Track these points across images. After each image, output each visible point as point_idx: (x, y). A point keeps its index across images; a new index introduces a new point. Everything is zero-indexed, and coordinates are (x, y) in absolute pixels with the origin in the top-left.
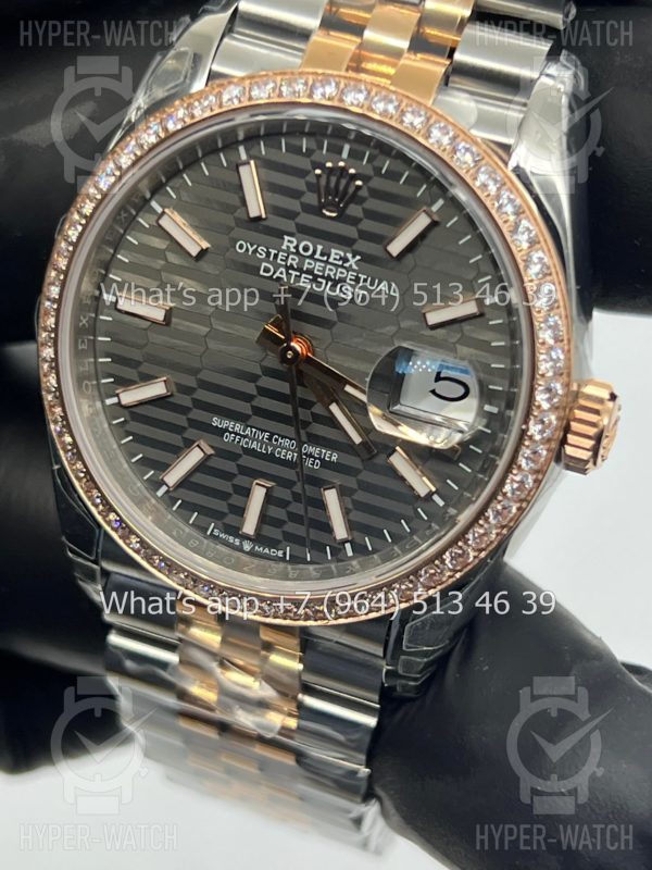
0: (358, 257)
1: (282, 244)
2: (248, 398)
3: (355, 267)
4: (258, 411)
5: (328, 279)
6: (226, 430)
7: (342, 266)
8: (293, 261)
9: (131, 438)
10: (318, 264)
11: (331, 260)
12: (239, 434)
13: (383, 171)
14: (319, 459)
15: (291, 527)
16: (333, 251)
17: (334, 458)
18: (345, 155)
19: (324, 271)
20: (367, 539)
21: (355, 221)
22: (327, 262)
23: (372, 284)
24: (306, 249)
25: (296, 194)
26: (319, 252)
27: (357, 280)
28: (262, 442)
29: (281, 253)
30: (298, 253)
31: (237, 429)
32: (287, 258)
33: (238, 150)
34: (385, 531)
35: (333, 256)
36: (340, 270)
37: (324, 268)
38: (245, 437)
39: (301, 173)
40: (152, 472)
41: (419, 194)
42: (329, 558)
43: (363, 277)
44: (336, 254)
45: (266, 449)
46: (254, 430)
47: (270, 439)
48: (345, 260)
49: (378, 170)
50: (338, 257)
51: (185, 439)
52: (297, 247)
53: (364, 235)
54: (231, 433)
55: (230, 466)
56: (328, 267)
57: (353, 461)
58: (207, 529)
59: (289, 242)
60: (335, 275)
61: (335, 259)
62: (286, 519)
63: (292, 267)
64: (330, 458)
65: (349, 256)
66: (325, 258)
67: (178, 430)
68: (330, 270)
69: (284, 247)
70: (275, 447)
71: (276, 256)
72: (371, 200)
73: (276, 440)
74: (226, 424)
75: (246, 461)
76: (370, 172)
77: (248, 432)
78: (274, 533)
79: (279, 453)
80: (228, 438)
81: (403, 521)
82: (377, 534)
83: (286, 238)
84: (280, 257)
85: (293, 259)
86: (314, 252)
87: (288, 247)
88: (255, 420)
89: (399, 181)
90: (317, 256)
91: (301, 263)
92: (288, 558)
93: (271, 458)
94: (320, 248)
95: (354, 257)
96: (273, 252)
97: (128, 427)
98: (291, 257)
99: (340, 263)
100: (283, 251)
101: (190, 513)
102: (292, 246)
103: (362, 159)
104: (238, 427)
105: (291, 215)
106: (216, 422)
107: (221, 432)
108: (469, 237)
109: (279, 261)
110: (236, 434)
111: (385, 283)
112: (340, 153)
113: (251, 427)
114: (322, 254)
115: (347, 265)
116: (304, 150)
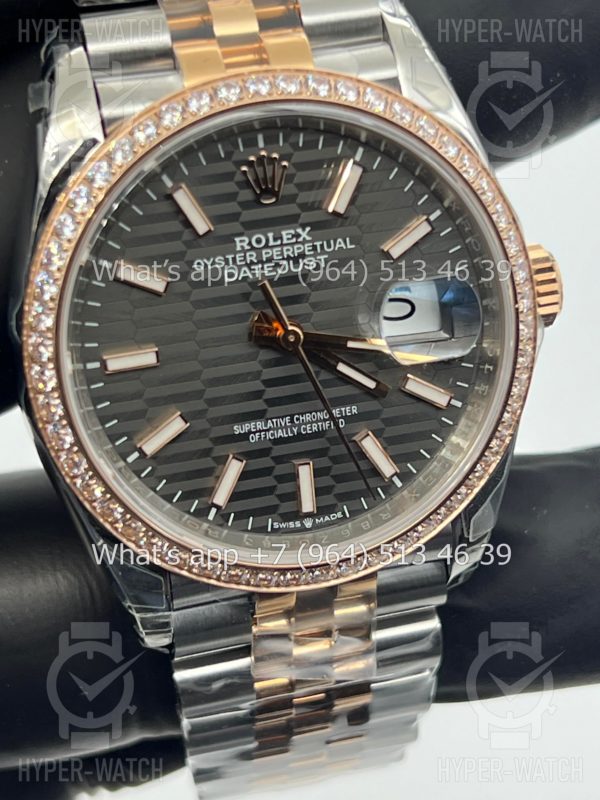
0: (308, 229)
1: (235, 246)
2: (258, 395)
3: (308, 238)
4: (272, 402)
5: (288, 258)
6: (250, 432)
7: (297, 242)
8: (252, 257)
9: (164, 481)
10: (275, 250)
11: (285, 241)
12: (263, 431)
13: (301, 144)
14: (342, 417)
15: (341, 488)
16: (284, 233)
17: (355, 411)
18: (261, 144)
19: (282, 254)
20: (409, 465)
21: (292, 199)
22: (282, 245)
23: (329, 246)
24: (259, 241)
25: (232, 197)
26: (271, 239)
27: (314, 248)
28: (286, 427)
29: (237, 256)
30: (253, 248)
31: (259, 427)
32: (245, 257)
33: (162, 181)
34: (422, 451)
35: (285, 237)
36: (296, 247)
37: (282, 251)
38: (268, 430)
39: (229, 176)
40: (197, 502)
41: (339, 151)
42: (384, 497)
43: (318, 244)
44: (287, 234)
45: (292, 432)
46: (274, 420)
47: (292, 421)
48: (297, 236)
49: (295, 146)
50: (290, 236)
51: (215, 459)
52: (250, 244)
53: (305, 207)
54: (254, 433)
55: (266, 462)
56: (285, 248)
57: (372, 405)
58: (267, 526)
59: (241, 242)
60: (293, 252)
61: (288, 239)
62: (334, 483)
63: (252, 263)
64: (351, 412)
65: (299, 231)
66: (279, 242)
67: (206, 453)
68: (288, 250)
69: (239, 248)
70: (299, 426)
71: (234, 259)
72: (299, 174)
73: (298, 419)
74: (247, 427)
75: (278, 451)
76: (289, 150)
77: (270, 424)
78: (329, 499)
79: (305, 429)
80: (254, 438)
81: (433, 436)
82: (415, 457)
83: (237, 239)
84: (238, 259)
85: (251, 256)
86: (267, 240)
87: (242, 247)
88: (272, 411)
89: (317, 147)
90: (271, 243)
91: (259, 256)
92: (348, 515)
93: (299, 437)
94: (271, 235)
95: (304, 230)
96: (230, 257)
97: (158, 473)
98: (248, 254)
99: (294, 240)
100: (240, 252)
101: (245, 520)
102: (245, 245)
103: (278, 142)
104: (260, 425)
105: (234, 217)
106: (237, 429)
107: (245, 436)
108: (396, 170)
109: (239, 263)
110: (260, 431)
111: (340, 240)
112: (256, 144)
113: (271, 419)
114: (275, 239)
115: (300, 239)
116: (223, 155)
